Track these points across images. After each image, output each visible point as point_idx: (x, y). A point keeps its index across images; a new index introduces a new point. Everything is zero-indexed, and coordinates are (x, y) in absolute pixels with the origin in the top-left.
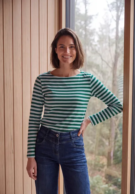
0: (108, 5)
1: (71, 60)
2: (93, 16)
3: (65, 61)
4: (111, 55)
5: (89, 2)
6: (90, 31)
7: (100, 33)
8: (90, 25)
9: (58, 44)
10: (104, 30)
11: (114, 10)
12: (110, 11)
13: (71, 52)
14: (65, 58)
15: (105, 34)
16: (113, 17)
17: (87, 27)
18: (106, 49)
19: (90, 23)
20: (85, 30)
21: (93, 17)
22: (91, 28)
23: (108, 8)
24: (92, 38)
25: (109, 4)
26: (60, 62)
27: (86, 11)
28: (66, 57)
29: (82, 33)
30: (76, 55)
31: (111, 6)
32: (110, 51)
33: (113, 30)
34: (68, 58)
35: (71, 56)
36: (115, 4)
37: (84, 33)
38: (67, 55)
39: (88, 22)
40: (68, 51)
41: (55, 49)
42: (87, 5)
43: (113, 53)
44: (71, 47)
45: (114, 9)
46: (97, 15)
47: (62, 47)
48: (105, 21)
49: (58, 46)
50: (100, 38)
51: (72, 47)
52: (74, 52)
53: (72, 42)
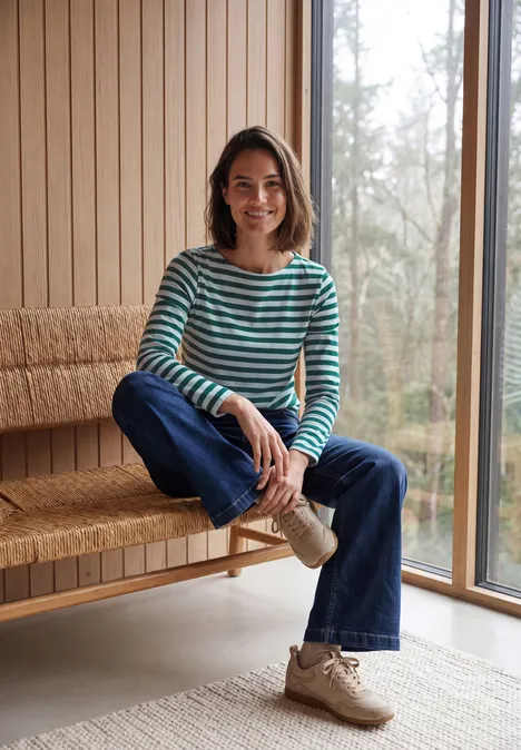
0: (424, 55)
1: (270, 224)
2: (377, 86)
3: (253, 227)
4: (433, 209)
5: (366, 46)
6: (369, 134)
7: (398, 142)
8: (369, 117)
9: (232, 175)
10: (412, 134)
11: (440, 71)
12: (432, 74)
13: (271, 199)
14: (254, 217)
15: (414, 146)
16: (437, 89)
17: (361, 124)
18: (417, 191)
19: (370, 109)
20: (356, 131)
21: (379, 91)
22: (373, 126)
23: (424, 66)
24: (377, 156)
25: (427, 51)
26: (238, 230)
27: (358, 71)
28: (257, 214)
29: (344, 139)
30: (284, 209)
31: (432, 58)
32: (429, 198)
33: (438, 133)
34: (259, 218)
35: (271, 212)
36: (445, 53)
37: (351, 140)
38: (259, 209)
39: (363, 107)
40: (262, 195)
41: (224, 191)
42: (361, 54)
43: (438, 203)
44: (270, 185)
45: (442, 65)
46: (390, 84)
47: (244, 184)
48: (415, 107)
49: (233, 183)
50: (398, 156)
51: (272, 183)
52: (281, 198)
53: (272, 170)
